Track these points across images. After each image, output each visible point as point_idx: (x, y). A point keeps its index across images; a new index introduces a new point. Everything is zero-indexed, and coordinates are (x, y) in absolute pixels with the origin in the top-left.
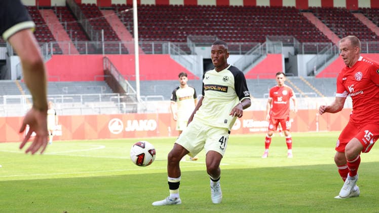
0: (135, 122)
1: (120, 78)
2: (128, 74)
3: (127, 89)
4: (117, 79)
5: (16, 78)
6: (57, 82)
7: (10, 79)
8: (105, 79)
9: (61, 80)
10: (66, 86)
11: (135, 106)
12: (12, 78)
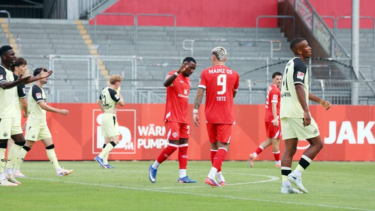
0: (347, 125)
1: (316, 21)
2: (333, 13)
3: (330, 48)
4: (308, 24)
5: (77, 16)
6: (168, 28)
7: (66, 18)
8: (280, 23)
9: (179, 24)
10: (189, 37)
11: (349, 88)
12: (70, 15)
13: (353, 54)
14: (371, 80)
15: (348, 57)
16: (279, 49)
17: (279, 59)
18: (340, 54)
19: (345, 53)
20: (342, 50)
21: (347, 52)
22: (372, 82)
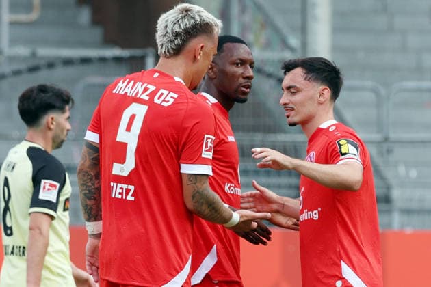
13: (310, 39)
14: (376, 137)
15: (292, 50)
16: (34, 16)
17: (34, 55)
18: (263, 37)
19: (276, 30)
20: (268, 23)
21: (285, 31)
22: (379, 143)
